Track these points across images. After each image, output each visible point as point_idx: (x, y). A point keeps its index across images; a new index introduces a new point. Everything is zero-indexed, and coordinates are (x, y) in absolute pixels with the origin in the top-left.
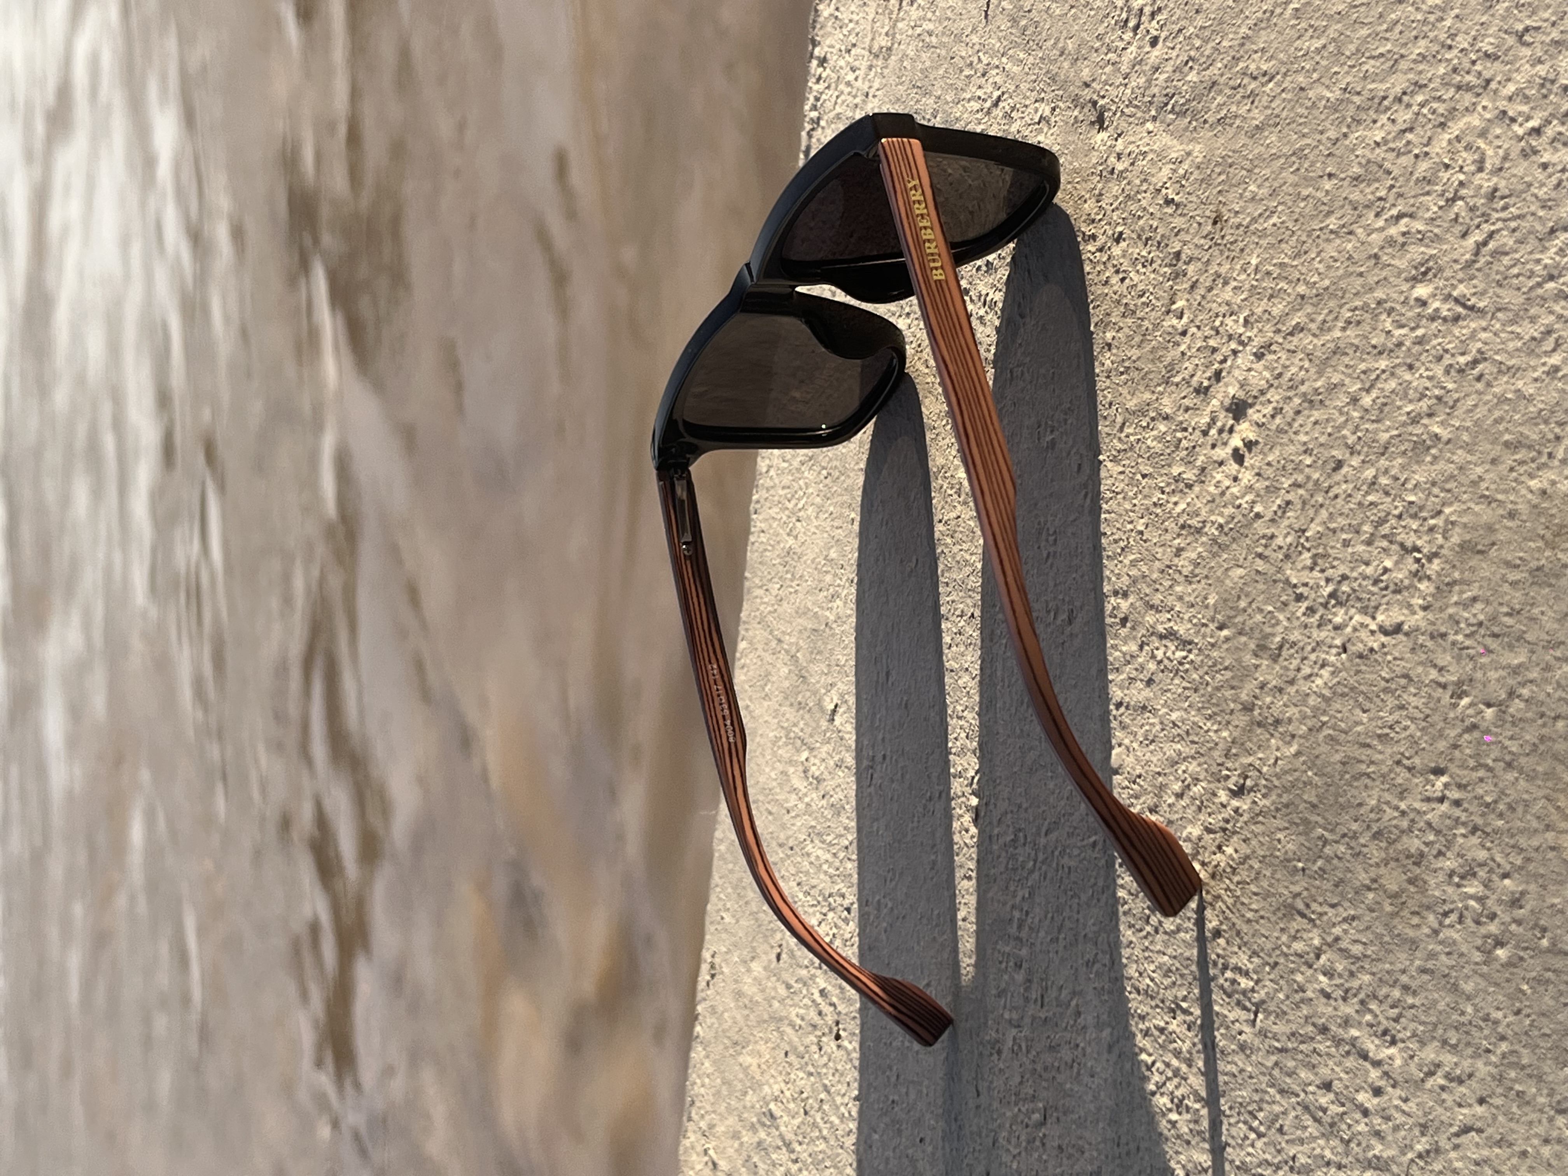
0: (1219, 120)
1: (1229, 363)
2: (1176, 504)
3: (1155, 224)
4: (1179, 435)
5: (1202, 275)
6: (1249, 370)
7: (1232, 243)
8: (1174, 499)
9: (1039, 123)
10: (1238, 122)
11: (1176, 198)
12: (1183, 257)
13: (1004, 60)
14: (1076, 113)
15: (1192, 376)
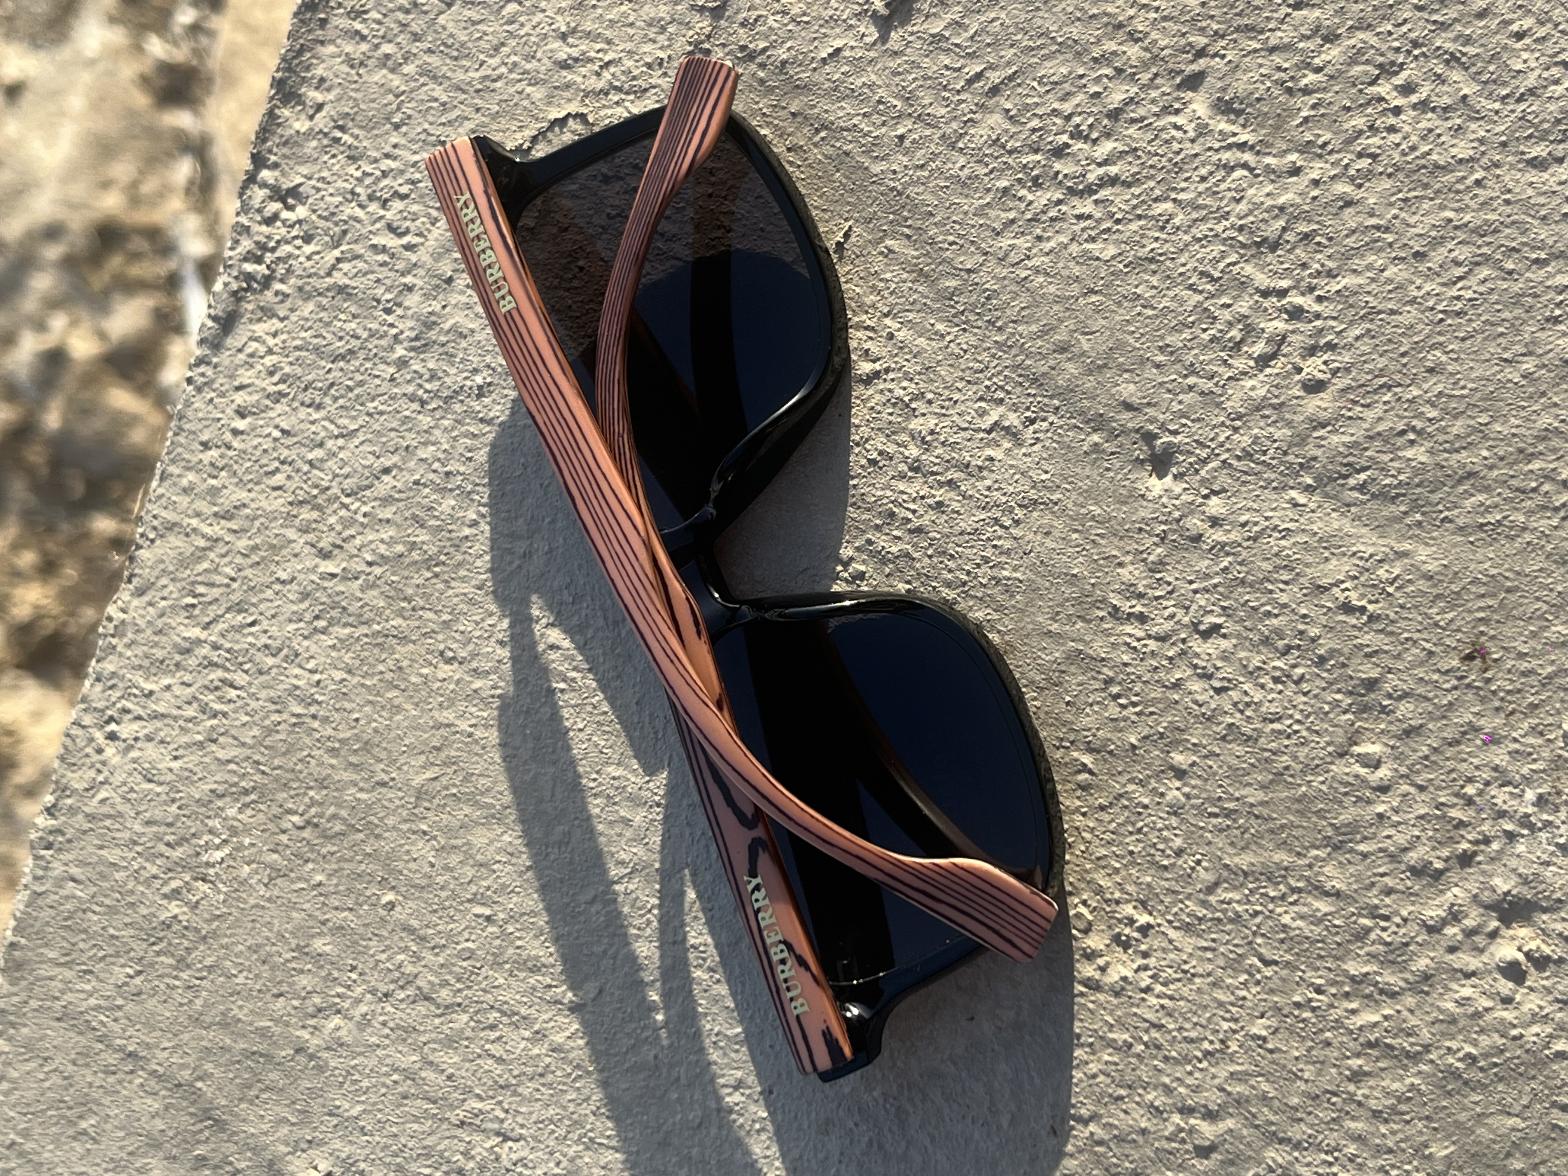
0: (1482, 525)
1: (1495, 846)
2: (1354, 1012)
3: (1313, 631)
4: (1366, 922)
5: (1432, 719)
6: (1548, 864)
7: (1509, 692)
8: (1354, 1005)
9: (989, 432)
10: (1528, 537)
11: (1370, 608)
12: (1387, 687)
13: (887, 321)
14: (1096, 438)
15: (1406, 850)
